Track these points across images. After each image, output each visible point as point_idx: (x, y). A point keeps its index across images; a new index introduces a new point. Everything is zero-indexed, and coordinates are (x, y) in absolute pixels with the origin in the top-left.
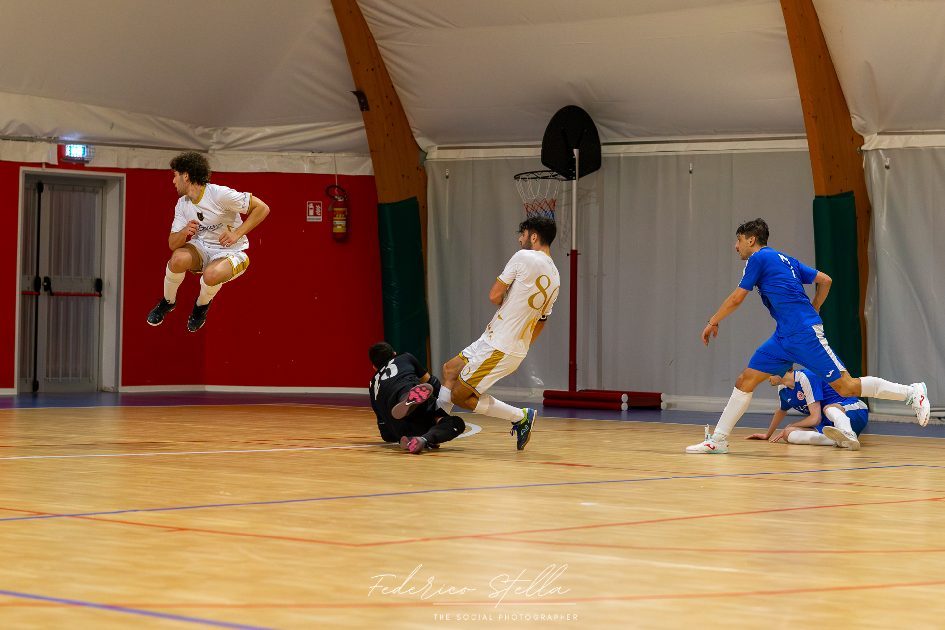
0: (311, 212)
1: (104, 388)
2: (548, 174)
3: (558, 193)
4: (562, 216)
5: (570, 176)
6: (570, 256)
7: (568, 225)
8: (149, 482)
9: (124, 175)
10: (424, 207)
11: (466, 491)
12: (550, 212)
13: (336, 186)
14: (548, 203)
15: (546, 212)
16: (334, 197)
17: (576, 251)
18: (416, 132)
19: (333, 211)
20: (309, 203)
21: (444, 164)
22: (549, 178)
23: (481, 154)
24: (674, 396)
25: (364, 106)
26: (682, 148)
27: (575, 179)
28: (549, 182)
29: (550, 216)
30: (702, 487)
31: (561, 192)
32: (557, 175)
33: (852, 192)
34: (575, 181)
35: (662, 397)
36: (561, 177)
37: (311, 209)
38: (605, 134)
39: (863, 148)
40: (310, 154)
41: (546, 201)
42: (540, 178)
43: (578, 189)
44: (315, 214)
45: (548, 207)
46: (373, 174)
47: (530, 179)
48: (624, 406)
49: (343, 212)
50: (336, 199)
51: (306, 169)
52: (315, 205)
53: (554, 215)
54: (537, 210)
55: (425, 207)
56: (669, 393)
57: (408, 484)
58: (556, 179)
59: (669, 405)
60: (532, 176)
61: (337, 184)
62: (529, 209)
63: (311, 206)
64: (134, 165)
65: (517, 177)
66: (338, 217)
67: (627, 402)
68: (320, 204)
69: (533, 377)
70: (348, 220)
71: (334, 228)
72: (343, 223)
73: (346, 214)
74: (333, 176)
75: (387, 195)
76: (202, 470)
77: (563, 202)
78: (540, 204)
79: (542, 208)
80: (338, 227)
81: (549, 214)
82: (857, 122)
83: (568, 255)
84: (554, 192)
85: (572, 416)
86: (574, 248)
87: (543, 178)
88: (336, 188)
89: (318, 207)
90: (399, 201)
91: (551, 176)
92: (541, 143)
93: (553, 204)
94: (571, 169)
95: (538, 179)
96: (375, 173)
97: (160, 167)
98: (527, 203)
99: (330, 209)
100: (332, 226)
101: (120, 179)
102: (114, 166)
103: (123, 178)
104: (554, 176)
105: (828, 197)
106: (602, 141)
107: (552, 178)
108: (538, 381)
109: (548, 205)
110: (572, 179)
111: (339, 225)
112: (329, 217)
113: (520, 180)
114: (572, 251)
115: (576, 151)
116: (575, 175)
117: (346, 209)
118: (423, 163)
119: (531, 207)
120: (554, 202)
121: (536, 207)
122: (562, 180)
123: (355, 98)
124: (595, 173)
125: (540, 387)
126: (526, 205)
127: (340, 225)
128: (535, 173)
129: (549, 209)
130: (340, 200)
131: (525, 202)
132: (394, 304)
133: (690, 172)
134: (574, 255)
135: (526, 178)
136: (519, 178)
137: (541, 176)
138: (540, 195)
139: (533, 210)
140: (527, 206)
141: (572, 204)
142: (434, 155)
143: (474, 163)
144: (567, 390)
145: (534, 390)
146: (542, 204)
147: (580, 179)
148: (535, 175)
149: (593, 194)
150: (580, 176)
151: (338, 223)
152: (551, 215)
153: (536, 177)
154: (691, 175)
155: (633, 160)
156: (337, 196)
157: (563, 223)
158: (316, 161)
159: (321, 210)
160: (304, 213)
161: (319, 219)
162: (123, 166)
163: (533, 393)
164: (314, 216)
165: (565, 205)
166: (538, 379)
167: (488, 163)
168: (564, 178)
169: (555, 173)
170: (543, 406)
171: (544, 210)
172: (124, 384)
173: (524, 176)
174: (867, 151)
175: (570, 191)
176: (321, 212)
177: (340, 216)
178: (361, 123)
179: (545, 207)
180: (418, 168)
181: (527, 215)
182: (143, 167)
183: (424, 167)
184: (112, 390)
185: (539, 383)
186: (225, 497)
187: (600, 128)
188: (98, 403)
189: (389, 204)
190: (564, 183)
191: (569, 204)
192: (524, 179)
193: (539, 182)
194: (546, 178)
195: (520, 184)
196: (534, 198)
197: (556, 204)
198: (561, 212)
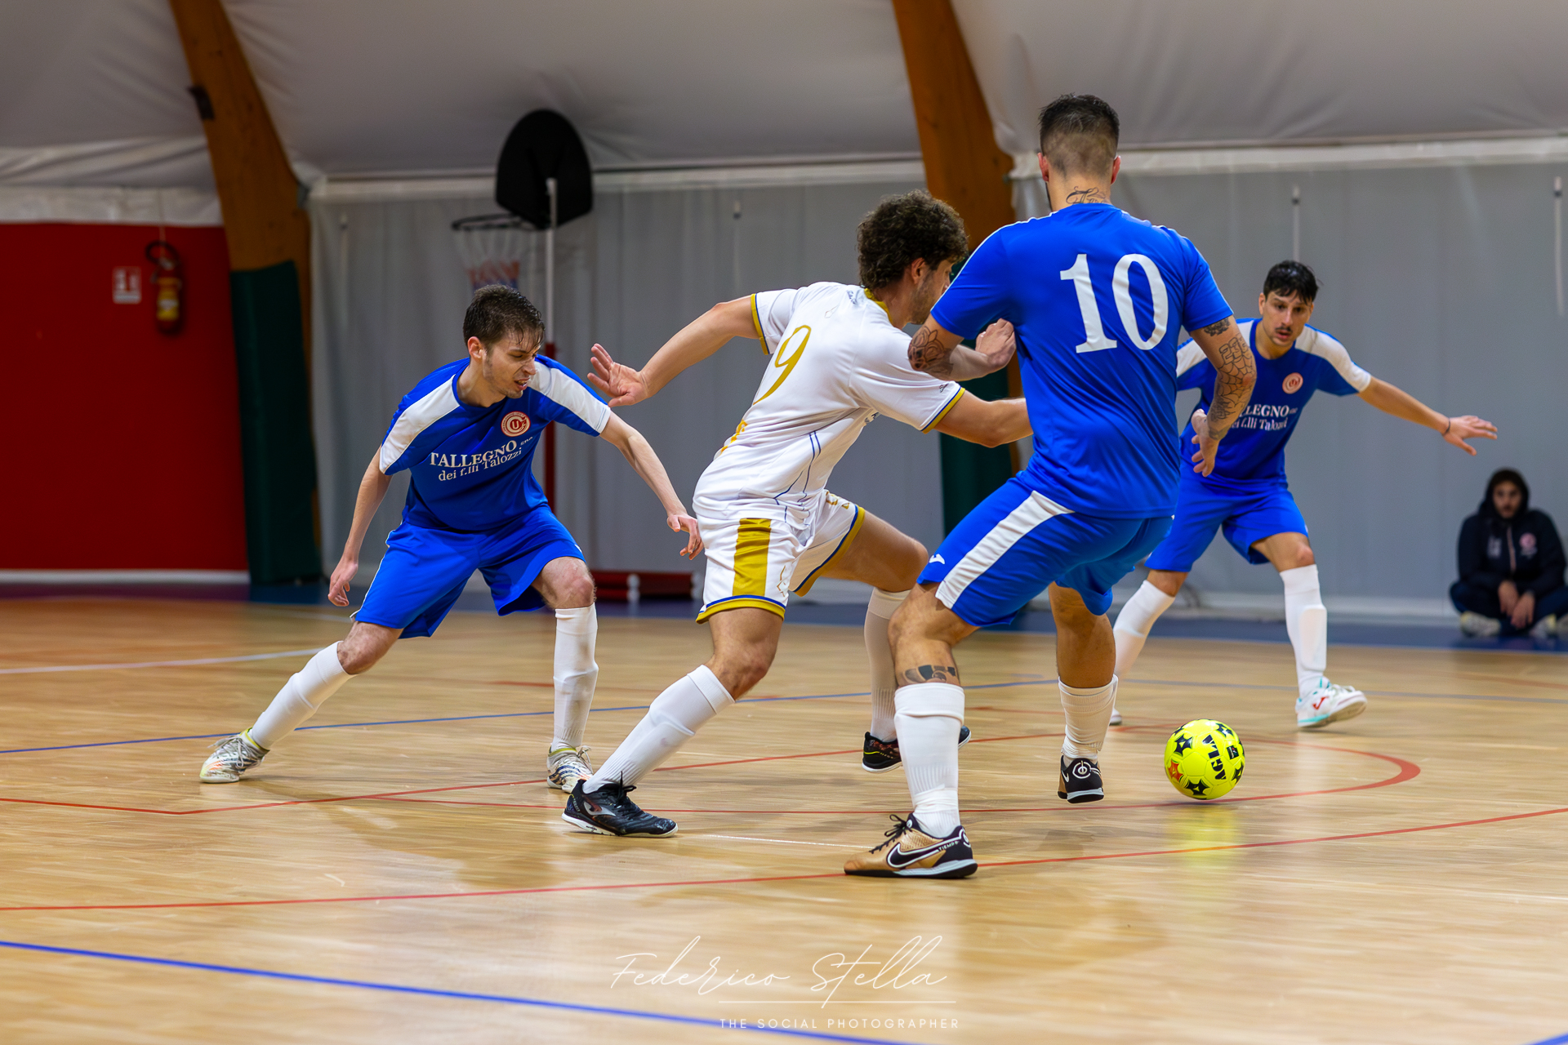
0: (122, 286)
2: (507, 221)
3: (524, 253)
5: (541, 224)
10: (305, 276)
13: (160, 245)
14: (507, 266)
16: (158, 262)
17: (552, 345)
18: (291, 154)
19: (158, 284)
20: (118, 272)
21: (337, 207)
22: (508, 226)
23: (398, 189)
25: (206, 111)
26: (722, 177)
27: (550, 229)
28: (508, 234)
31: (527, 252)
32: (521, 222)
34: (550, 235)
36: (527, 225)
37: (122, 280)
38: (597, 154)
39: (1014, 174)
40: (118, 192)
41: (504, 265)
42: (493, 227)
43: (557, 245)
44: (128, 288)
45: (507, 274)
46: (221, 224)
47: (477, 230)
48: (633, 595)
49: (174, 286)
50: (163, 265)
51: (112, 216)
52: (128, 276)
55: (308, 278)
58: (520, 228)
60: (479, 224)
61: (163, 242)
62: (476, 279)
63: (122, 275)
65: (456, 226)
66: (166, 293)
67: (637, 589)
68: (136, 273)
70: (182, 297)
71: (159, 312)
72: (174, 303)
73: (179, 288)
74: (157, 227)
75: (245, 257)
77: (532, 266)
78: (494, 270)
80: (167, 310)
82: (1002, 132)
84: (516, 251)
87: (498, 227)
88: (163, 247)
89: (133, 278)
90: (266, 266)
91: (511, 224)
92: (493, 170)
93: (514, 268)
94: (543, 212)
95: (490, 229)
96: (225, 222)
98: (473, 269)
99: (152, 280)
100: (155, 308)
104: (516, 224)
106: (595, 166)
107: (513, 226)
109: (507, 271)
110: (545, 229)
111: (168, 307)
112: (151, 293)
113: (462, 230)
115: (551, 184)
116: (549, 221)
117: (179, 281)
118: (303, 206)
119: (479, 274)
120: (516, 265)
121: (488, 275)
122: (529, 230)
123: (190, 100)
124: (583, 218)
126: (470, 272)
128: (487, 220)
130: (169, 266)
131: (469, 267)
132: (260, 434)
133: (737, 216)
135: (471, 228)
136: (459, 227)
137: (495, 224)
138: (494, 256)
140: (473, 274)
141: (545, 270)
142: (322, 190)
143: (386, 205)
146: (498, 270)
147: (559, 228)
148: (486, 223)
149: (580, 253)
150: (559, 223)
151: (165, 303)
153: (486, 225)
154: (737, 220)
155: (644, 197)
156: (164, 259)
158: (129, 202)
159: (137, 281)
160: (111, 288)
161: (134, 297)
164: (126, 291)
165: (535, 271)
167: (410, 205)
168: (533, 227)
169: (517, 219)
173: (468, 224)
174: (1018, 180)
175: (541, 249)
176: (137, 287)
177: (169, 291)
178: (201, 141)
179: (503, 274)
180: (295, 213)
183: (305, 213)
187: (591, 147)
189: (248, 271)
190: (534, 237)
191: (541, 270)
192: (468, 229)
193: (492, 235)
194: (503, 227)
195: (460, 236)
196: (484, 259)
197: (520, 269)
198: (528, 282)
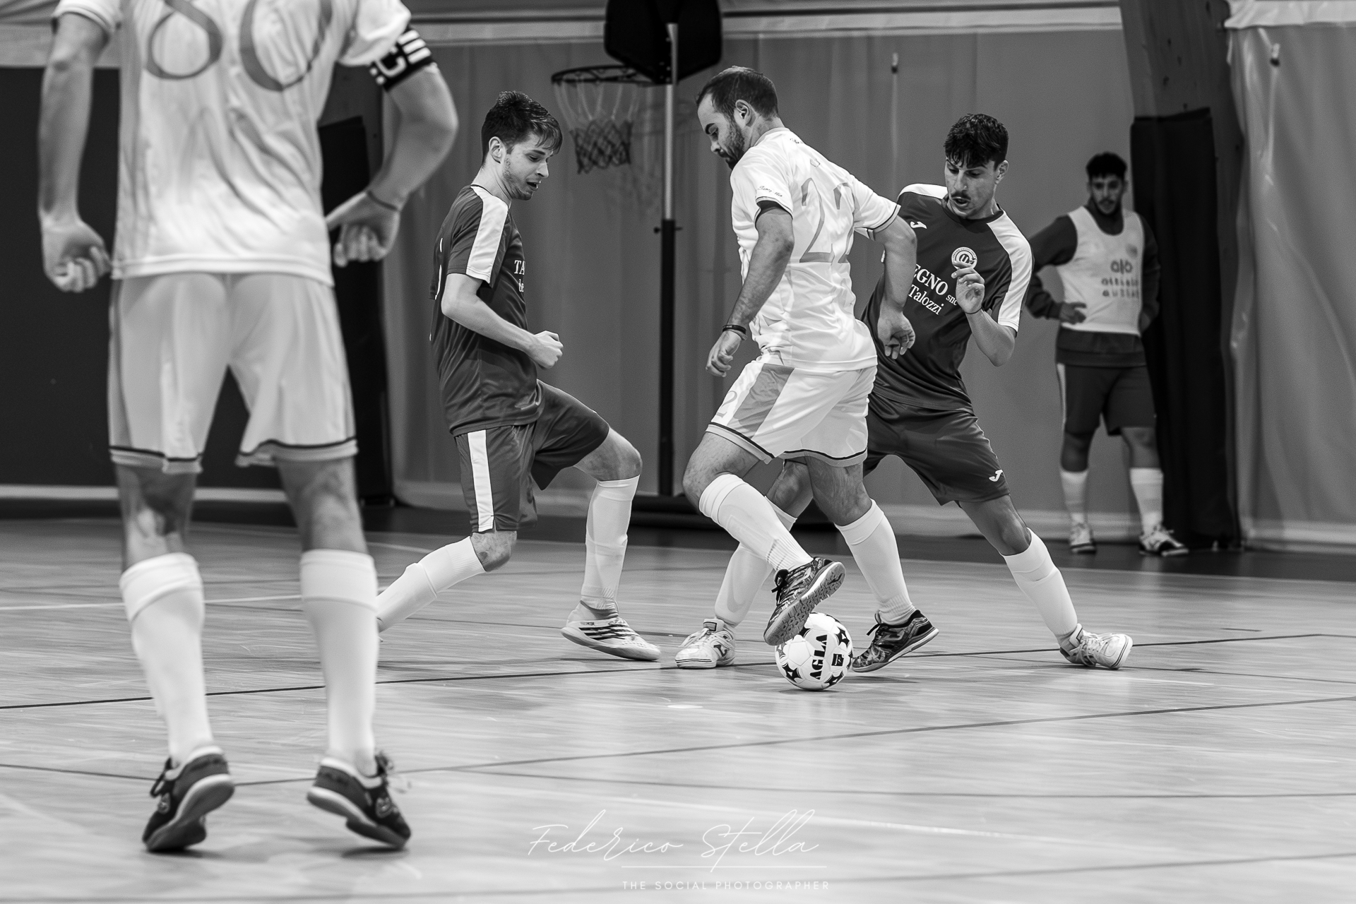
2: (617, 72)
3: (638, 111)
5: (660, 77)
6: (659, 235)
7: (658, 173)
10: (375, 136)
12: (622, 147)
14: (618, 128)
15: (613, 146)
17: (672, 222)
22: (620, 79)
23: (490, 32)
26: (878, 23)
27: (670, 83)
28: (620, 88)
29: (621, 154)
31: (642, 110)
32: (634, 75)
33: (1206, 111)
34: (669, 88)
36: (643, 78)
39: (1227, 24)
41: (614, 126)
42: (601, 80)
43: (677, 102)
45: (618, 136)
47: (582, 83)
53: (630, 152)
54: (596, 143)
55: (379, 136)
58: (633, 82)
60: (585, 76)
62: (580, 142)
65: (557, 78)
77: (647, 128)
78: (602, 131)
79: (605, 138)
81: (620, 150)
83: (656, 230)
84: (630, 108)
85: (665, 543)
86: (668, 216)
87: (608, 80)
91: (622, 77)
92: (603, 12)
93: (626, 131)
94: (662, 63)
95: (598, 83)
98: (577, 130)
104: (628, 76)
105: (1160, 120)
107: (625, 79)
109: (618, 132)
110: (664, 83)
113: (564, 85)
114: (664, 222)
115: (672, 28)
116: (669, 74)
119: (583, 136)
120: (629, 126)
121: (594, 137)
122: (645, 84)
124: (709, 70)
126: (575, 134)
128: (594, 71)
129: (620, 141)
131: (571, 128)
133: (894, 70)
134: (668, 230)
135: (575, 81)
136: (561, 79)
137: (603, 76)
138: (601, 114)
139: (588, 143)
140: (578, 135)
141: (663, 132)
143: (473, 51)
144: (656, 494)
146: (606, 130)
147: (680, 82)
148: (592, 75)
150: (680, 77)
152: (624, 154)
153: (594, 77)
154: (895, 75)
155: (785, 46)
157: (647, 167)
165: (651, 134)
167: (502, 53)
168: (649, 80)
169: (631, 71)
171: (610, 142)
173: (571, 76)
174: (1235, 30)
175: (659, 105)
179: (613, 137)
181: (577, 152)
190: (650, 91)
191: (659, 132)
192: (571, 82)
193: (601, 88)
194: (614, 79)
195: (562, 90)
196: (591, 118)
197: (634, 131)
198: (643, 147)
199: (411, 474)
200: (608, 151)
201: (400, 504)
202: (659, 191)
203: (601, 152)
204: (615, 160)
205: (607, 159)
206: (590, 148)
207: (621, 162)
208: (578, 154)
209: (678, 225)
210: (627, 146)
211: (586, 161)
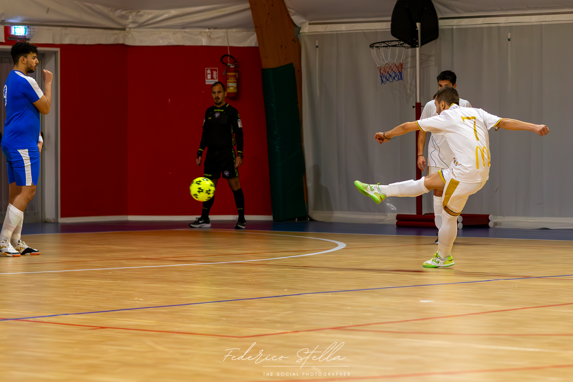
0: (209, 76)
1: (46, 219)
2: (397, 43)
3: (405, 58)
4: (409, 77)
5: (414, 45)
6: (415, 108)
8: (78, 292)
9: (58, 49)
10: (298, 71)
11: (330, 294)
12: (399, 73)
13: (228, 56)
14: (397, 66)
15: (395, 73)
16: (227, 65)
17: (420, 104)
18: (291, 11)
19: (226, 76)
20: (207, 70)
21: (314, 36)
22: (397, 46)
23: (343, 28)
24: (499, 217)
26: (502, 21)
27: (418, 47)
28: (397, 49)
29: (398, 76)
30: (517, 286)
31: (407, 58)
32: (403, 44)
34: (418, 49)
35: (490, 217)
36: (407, 45)
37: (209, 74)
38: (441, 10)
40: (207, 30)
41: (395, 65)
42: (390, 46)
43: (421, 54)
44: (212, 78)
45: (397, 69)
46: (257, 45)
47: (382, 48)
49: (235, 76)
50: (229, 66)
51: (204, 42)
52: (212, 71)
53: (402, 75)
54: (388, 72)
55: (300, 71)
56: (495, 215)
57: (285, 289)
58: (403, 47)
59: (496, 224)
60: (383, 45)
61: (229, 54)
62: (382, 71)
63: (209, 71)
64: (67, 41)
65: (372, 46)
66: (231, 80)
67: (462, 222)
68: (216, 70)
69: (388, 204)
70: (238, 82)
71: (228, 89)
72: (235, 85)
73: (237, 77)
74: (226, 47)
75: (269, 62)
76: (121, 281)
77: (409, 65)
78: (391, 67)
79: (392, 70)
80: (231, 88)
81: (398, 75)
83: (413, 107)
84: (401, 57)
85: (419, 234)
86: (418, 101)
87: (392, 46)
88: (229, 57)
89: (215, 73)
90: (278, 66)
91: (398, 45)
92: (390, 18)
93: (400, 67)
94: (414, 39)
95: (388, 47)
96: (259, 44)
97: (87, 43)
98: (380, 67)
99: (224, 74)
101: (55, 53)
102: (51, 42)
103: (57, 52)
104: (401, 45)
106: (439, 16)
107: (400, 46)
108: (393, 208)
109: (397, 67)
110: (416, 47)
113: (375, 48)
114: (417, 104)
115: (418, 25)
116: (417, 43)
117: (237, 74)
118: (297, 36)
119: (383, 69)
120: (401, 65)
121: (388, 69)
122: (408, 48)
124: (434, 42)
125: (393, 211)
126: (379, 68)
127: (232, 87)
128: (387, 43)
129: (398, 71)
130: (232, 67)
131: (378, 66)
132: (277, 148)
133: (509, 40)
134: (418, 107)
135: (379, 47)
136: (373, 46)
137: (390, 45)
138: (391, 60)
139: (385, 72)
140: (381, 69)
141: (415, 67)
142: (306, 29)
143: (338, 36)
144: (415, 214)
145: (389, 214)
146: (392, 67)
147: (422, 47)
148: (386, 44)
149: (433, 59)
150: (422, 44)
151: (230, 84)
152: (400, 76)
153: (387, 45)
154: (509, 42)
155: (464, 31)
156: (230, 63)
157: (409, 81)
158: (212, 36)
159: (217, 74)
160: (204, 77)
162: (58, 42)
163: (389, 216)
165: (411, 68)
166: (391, 205)
167: (349, 35)
168: (410, 46)
169: (402, 42)
170: (396, 226)
171: (394, 72)
172: (62, 216)
173: (378, 45)
175: (414, 56)
176: (217, 77)
177: (232, 79)
178: (248, 5)
179: (395, 69)
180: (293, 40)
181: (381, 76)
182: (74, 42)
183: (298, 40)
184: (53, 221)
185: (393, 209)
186: (139, 302)
187: (437, 6)
188: (42, 231)
189: (271, 69)
190: (410, 50)
193: (390, 50)
194: (395, 46)
195: (374, 51)
196: (386, 62)
197: (403, 67)
198: (407, 73)
199: (316, 208)
200: (393, 75)
201: (312, 220)
202: (415, 90)
203: (390, 76)
204: (396, 78)
205: (393, 78)
206: (386, 74)
207: (399, 79)
208: (381, 77)
209: (422, 105)
210: (401, 73)
211: (384, 80)
